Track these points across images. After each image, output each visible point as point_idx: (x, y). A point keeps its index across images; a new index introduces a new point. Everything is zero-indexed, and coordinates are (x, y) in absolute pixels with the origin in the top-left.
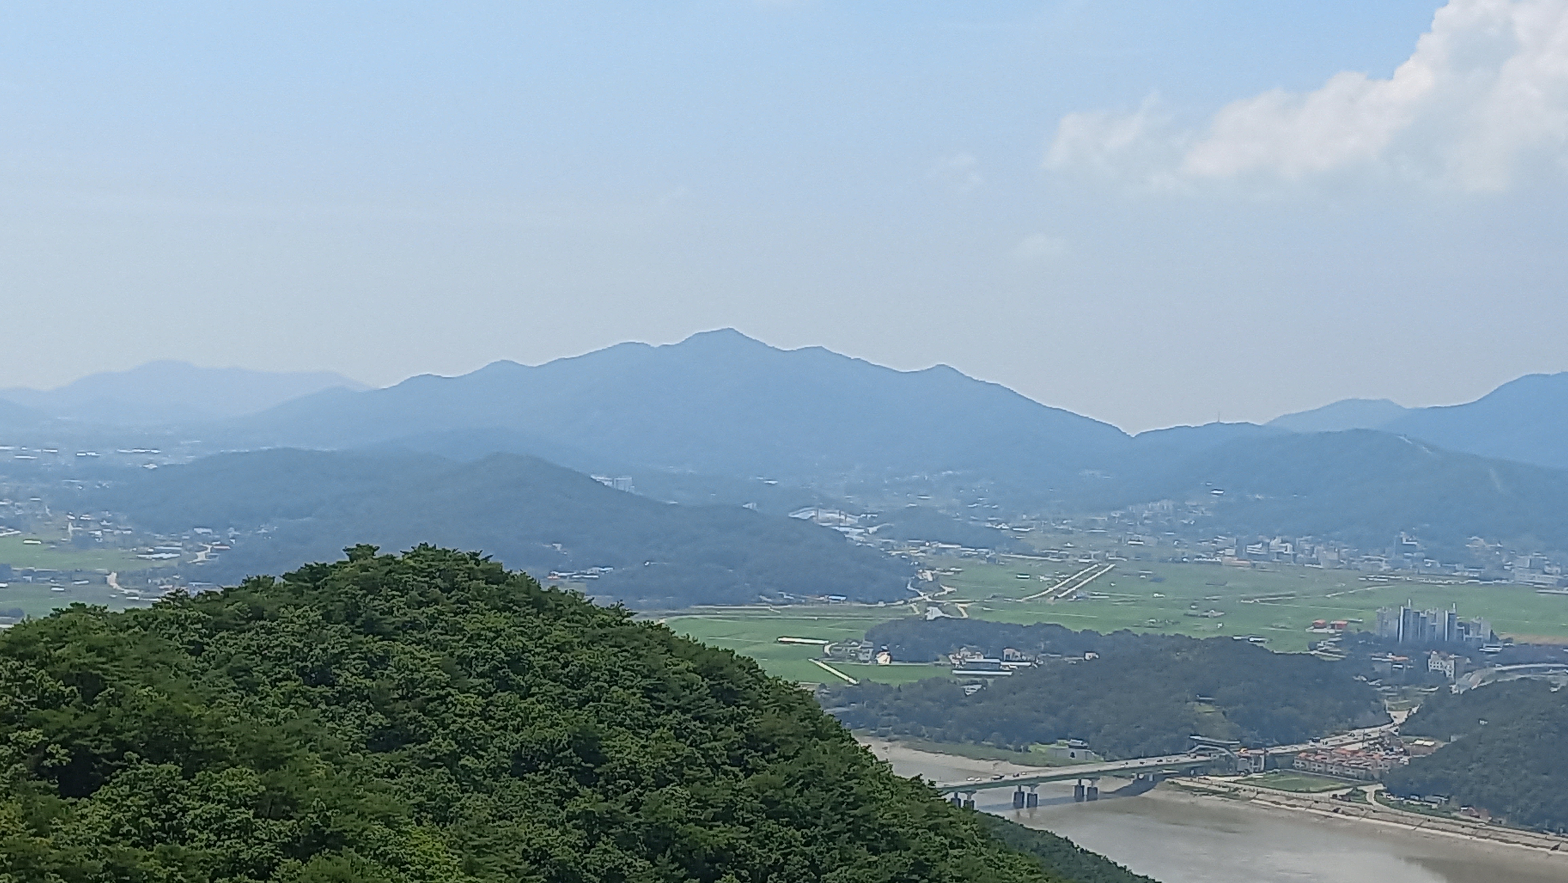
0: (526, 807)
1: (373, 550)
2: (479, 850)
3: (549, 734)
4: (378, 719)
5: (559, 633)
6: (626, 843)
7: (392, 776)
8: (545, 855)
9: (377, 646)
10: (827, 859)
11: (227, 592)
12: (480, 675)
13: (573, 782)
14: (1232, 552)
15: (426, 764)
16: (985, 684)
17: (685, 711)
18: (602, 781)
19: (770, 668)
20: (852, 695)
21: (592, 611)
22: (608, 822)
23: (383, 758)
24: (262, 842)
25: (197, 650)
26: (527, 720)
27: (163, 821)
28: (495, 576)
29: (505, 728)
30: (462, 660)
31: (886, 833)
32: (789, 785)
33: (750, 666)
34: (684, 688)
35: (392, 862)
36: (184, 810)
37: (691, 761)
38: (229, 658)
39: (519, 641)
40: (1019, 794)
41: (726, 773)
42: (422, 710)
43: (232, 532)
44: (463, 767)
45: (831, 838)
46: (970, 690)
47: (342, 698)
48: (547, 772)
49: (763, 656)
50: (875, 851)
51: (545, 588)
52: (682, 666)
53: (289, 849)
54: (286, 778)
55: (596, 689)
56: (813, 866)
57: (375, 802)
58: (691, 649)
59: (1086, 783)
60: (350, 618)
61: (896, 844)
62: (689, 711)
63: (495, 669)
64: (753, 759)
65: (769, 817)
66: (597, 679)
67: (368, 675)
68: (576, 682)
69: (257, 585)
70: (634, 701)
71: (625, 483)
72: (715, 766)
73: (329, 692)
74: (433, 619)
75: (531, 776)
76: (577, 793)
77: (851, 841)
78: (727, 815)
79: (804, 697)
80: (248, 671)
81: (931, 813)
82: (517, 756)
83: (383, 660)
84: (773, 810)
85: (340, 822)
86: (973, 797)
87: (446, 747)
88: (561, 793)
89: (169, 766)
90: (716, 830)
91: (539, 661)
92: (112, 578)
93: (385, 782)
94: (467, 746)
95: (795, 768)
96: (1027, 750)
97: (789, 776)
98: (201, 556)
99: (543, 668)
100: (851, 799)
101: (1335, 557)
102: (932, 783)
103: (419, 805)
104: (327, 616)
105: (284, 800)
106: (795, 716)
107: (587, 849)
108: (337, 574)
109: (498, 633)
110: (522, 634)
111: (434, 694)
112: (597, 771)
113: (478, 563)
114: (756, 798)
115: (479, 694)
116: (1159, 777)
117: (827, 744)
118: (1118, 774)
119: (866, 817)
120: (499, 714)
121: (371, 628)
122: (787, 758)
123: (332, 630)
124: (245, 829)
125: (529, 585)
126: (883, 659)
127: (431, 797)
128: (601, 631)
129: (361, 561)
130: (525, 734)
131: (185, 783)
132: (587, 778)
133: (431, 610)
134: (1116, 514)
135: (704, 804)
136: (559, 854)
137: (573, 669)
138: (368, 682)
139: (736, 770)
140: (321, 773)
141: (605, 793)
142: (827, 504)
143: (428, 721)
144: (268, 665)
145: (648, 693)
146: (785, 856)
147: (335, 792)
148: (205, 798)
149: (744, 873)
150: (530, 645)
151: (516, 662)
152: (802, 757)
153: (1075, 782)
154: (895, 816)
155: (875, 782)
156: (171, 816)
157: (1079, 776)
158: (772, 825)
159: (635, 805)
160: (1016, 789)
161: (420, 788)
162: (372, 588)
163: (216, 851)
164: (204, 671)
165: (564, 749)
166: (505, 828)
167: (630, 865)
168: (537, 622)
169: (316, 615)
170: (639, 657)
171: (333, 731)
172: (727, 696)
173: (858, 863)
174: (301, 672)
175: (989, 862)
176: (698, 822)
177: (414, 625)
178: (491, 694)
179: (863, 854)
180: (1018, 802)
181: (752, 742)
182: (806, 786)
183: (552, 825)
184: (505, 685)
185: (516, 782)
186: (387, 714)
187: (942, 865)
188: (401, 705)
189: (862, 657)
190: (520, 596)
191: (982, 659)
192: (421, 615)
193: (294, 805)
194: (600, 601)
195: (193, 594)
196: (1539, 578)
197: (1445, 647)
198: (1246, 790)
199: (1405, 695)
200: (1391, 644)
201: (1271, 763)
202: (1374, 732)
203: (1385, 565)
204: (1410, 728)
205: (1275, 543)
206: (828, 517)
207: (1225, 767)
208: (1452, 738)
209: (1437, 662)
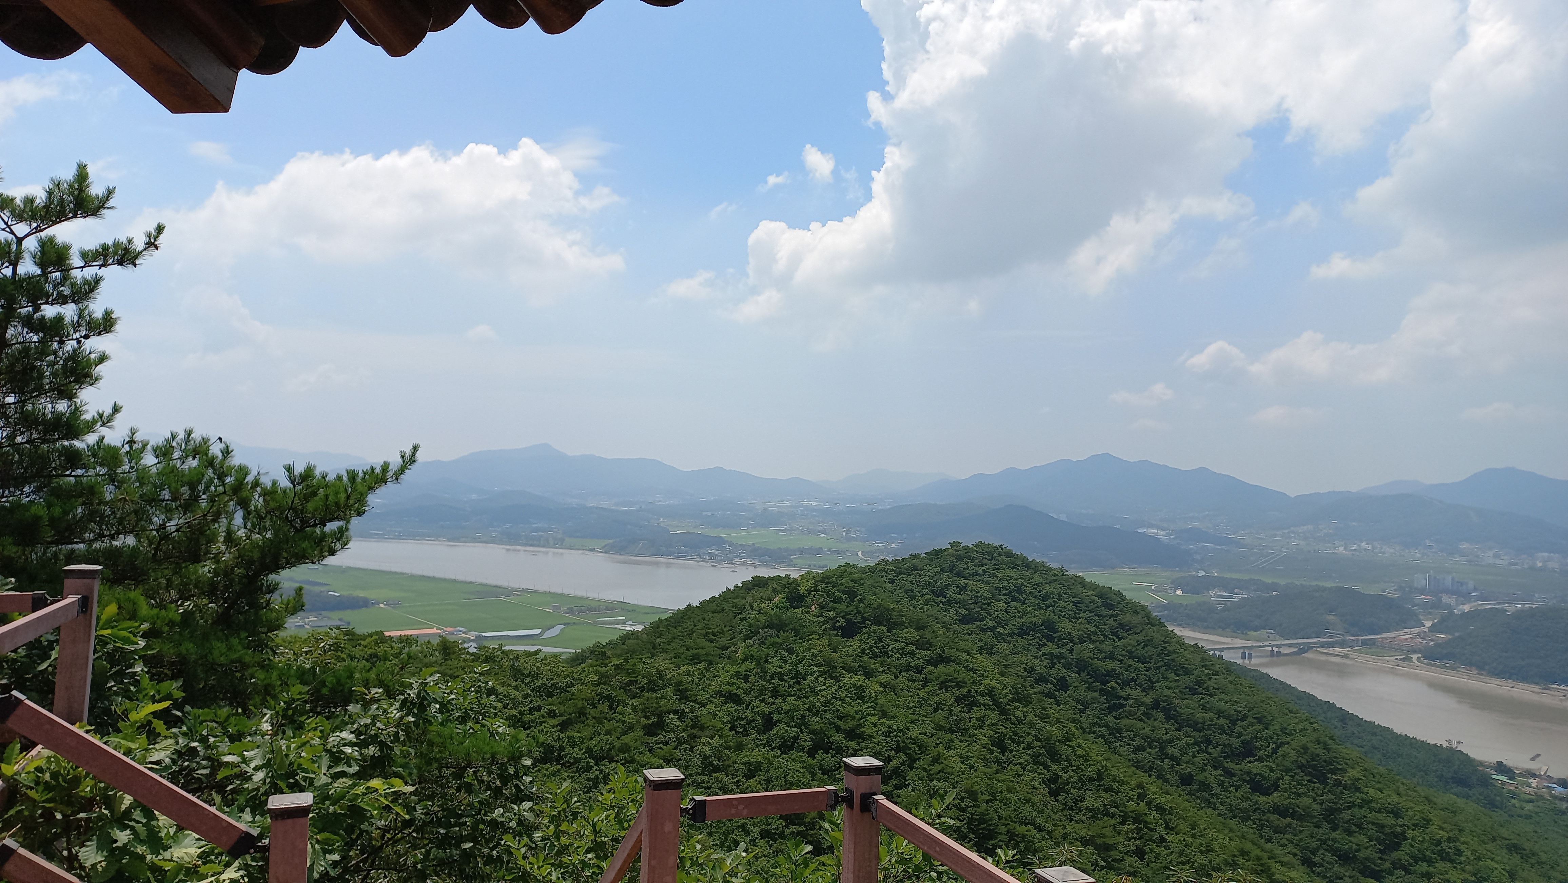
0: (1025, 649)
1: (960, 543)
2: (1005, 666)
3: (1034, 620)
4: (963, 611)
5: (1037, 578)
6: (1067, 666)
7: (969, 635)
8: (1033, 670)
9: (962, 582)
10: (1156, 678)
11: (903, 559)
12: (1004, 595)
13: (1044, 640)
14: (1342, 548)
15: (983, 630)
16: (1226, 604)
17: (1091, 612)
18: (1056, 640)
19: (1128, 595)
20: (1165, 607)
21: (1051, 570)
22: (1059, 657)
23: (965, 627)
24: (919, 659)
25: (892, 582)
26: (1024, 614)
27: (881, 649)
28: (1010, 554)
29: (1015, 617)
30: (996, 588)
31: (1183, 668)
32: (1138, 645)
33: (1119, 594)
34: (1090, 602)
35: (971, 670)
36: (889, 645)
37: (1094, 633)
38: (904, 585)
39: (1020, 581)
40: (1244, 654)
41: (1110, 639)
42: (981, 608)
43: (905, 535)
44: (998, 632)
45: (1158, 668)
46: (1220, 607)
47: (949, 602)
48: (1033, 635)
49: (1125, 590)
50: (1178, 675)
51: (1030, 560)
52: (1090, 593)
53: (929, 662)
54: (928, 634)
55: (1054, 601)
56: (1150, 680)
57: (963, 645)
58: (1093, 586)
59: (1274, 649)
60: (951, 571)
61: (1187, 672)
62: (1093, 612)
63: (1010, 592)
64: (1121, 633)
65: (1129, 658)
66: (1053, 598)
67: (959, 593)
68: (1044, 599)
69: (915, 556)
70: (1070, 607)
71: (1063, 517)
72: (1105, 636)
73: (944, 600)
74: (985, 572)
75: (1027, 637)
76: (1046, 645)
77: (1166, 670)
78: (1111, 657)
79: (1144, 608)
80: (912, 591)
81: (1203, 660)
82: (1020, 628)
83: (965, 587)
84: (1131, 655)
85: (949, 652)
86: (1222, 653)
87: (991, 624)
88: (1039, 644)
89: (883, 627)
90: (1106, 663)
91: (1029, 589)
92: (860, 553)
93: (967, 637)
94: (999, 624)
95: (1141, 637)
96: (1247, 634)
97: (1138, 641)
98: (893, 545)
99: (1030, 593)
100: (1166, 652)
101: (1392, 551)
102: (1203, 647)
103: (981, 647)
104: (942, 570)
105: (927, 643)
106: (1140, 616)
107: (1051, 668)
108: (946, 553)
109: (1011, 578)
110: (1021, 578)
111: (985, 602)
112: (1055, 635)
113: (1002, 548)
114: (1123, 650)
115: (1004, 602)
116: (1309, 648)
117: (1155, 628)
118: (1290, 645)
119: (1173, 660)
120: (1013, 611)
121: (959, 575)
122: (1137, 634)
123: (944, 576)
124: (912, 654)
125: (1024, 559)
126: (1179, 592)
127: (986, 644)
128: (1054, 578)
129: (956, 548)
130: (1023, 620)
131: (889, 634)
132: (1050, 639)
133: (983, 568)
134: (1286, 531)
135: (1101, 652)
136: (1039, 670)
137: (1043, 593)
138: (959, 596)
139: (1114, 637)
140: (941, 632)
141: (1058, 645)
142: (1152, 526)
143: (984, 613)
144: (919, 589)
145: (1075, 604)
146: (1137, 675)
147: (947, 640)
148: (896, 641)
149: (1120, 682)
150: (1025, 583)
151: (1019, 590)
152: (1143, 633)
153: (1270, 649)
154: (1186, 660)
155: (1177, 645)
156: (884, 647)
157: (1272, 646)
158: (1131, 662)
159: (1071, 651)
160: (1242, 651)
161: (980, 640)
162: (960, 558)
163: (901, 662)
164: (895, 590)
165: (1040, 626)
166: (1016, 658)
167: (1069, 676)
168: (1028, 574)
169: (938, 569)
170: (1071, 589)
171: (945, 616)
172: (1110, 607)
173: (1170, 680)
174: (933, 592)
175: (1231, 682)
176: (1098, 659)
177: (977, 574)
178: (1009, 603)
179: (1173, 676)
180: (1244, 657)
181: (1121, 626)
182: (1146, 645)
183: (1036, 657)
184: (1014, 599)
185: (1020, 639)
186: (966, 609)
187: (1209, 683)
188: (972, 606)
189: (1169, 591)
190: (1020, 563)
191: (1224, 594)
192: (980, 570)
193: (931, 645)
194: (1054, 565)
195: (890, 560)
196: (1498, 561)
197: (1447, 592)
198: (1353, 655)
199: (1430, 613)
200: (1422, 591)
201: (1365, 643)
202: (1416, 630)
203: (1418, 555)
204: (1434, 629)
205: (1363, 544)
206: (1152, 531)
207: (1342, 644)
208: (1457, 634)
209: (1445, 599)
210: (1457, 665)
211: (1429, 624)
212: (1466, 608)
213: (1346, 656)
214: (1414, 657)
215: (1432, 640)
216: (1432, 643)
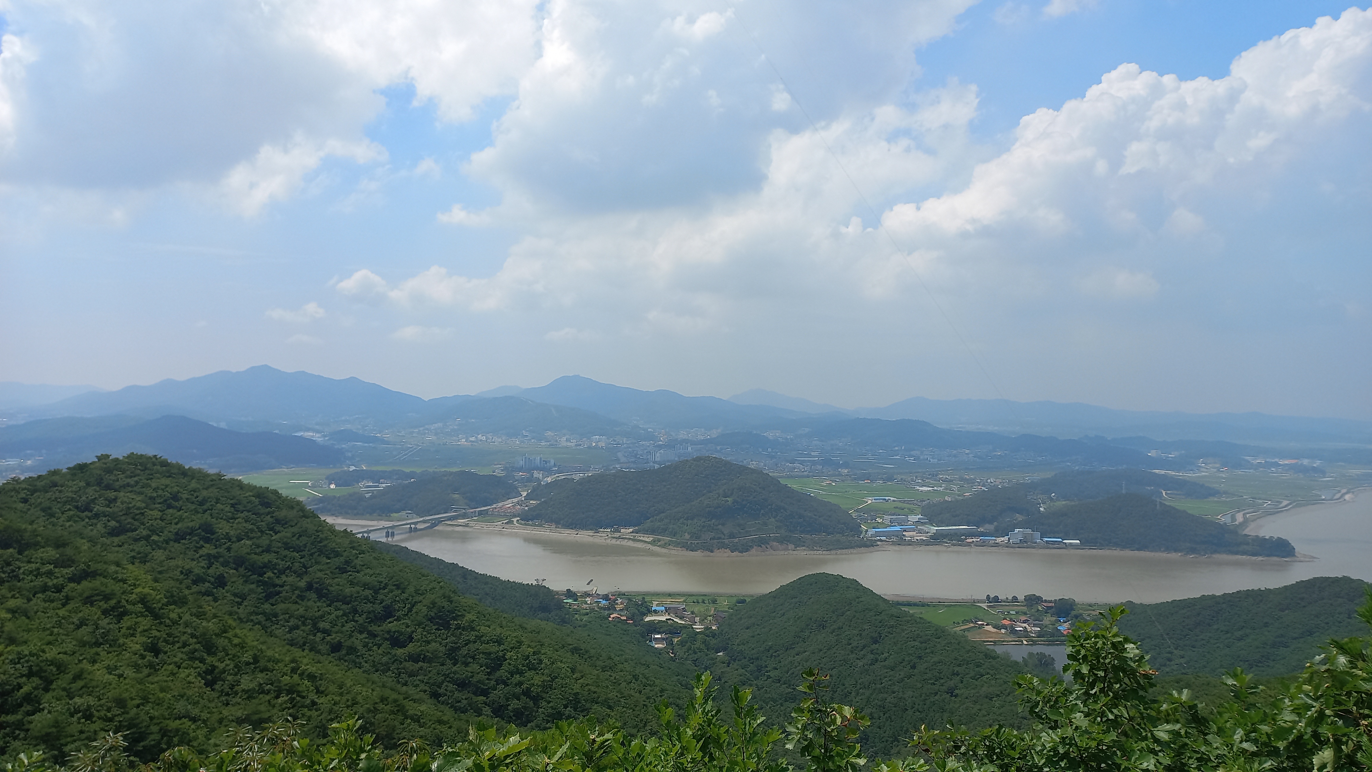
0: (181, 553)
1: (108, 456)
2: (160, 572)
3: (191, 524)
4: (113, 523)
5: (193, 485)
6: (225, 564)
7: (120, 546)
8: (191, 572)
9: (112, 494)
10: (310, 563)
11: (39, 477)
12: (159, 503)
13: (201, 543)
14: (464, 440)
15: (136, 540)
16: (373, 493)
17: (249, 511)
18: (214, 541)
19: (284, 492)
20: (320, 501)
21: (208, 475)
22: (216, 557)
23: (116, 540)
24: (58, 577)
25: (25, 501)
26: (181, 519)
27: (9, 573)
28: (164, 464)
29: (171, 523)
30: (151, 498)
31: (334, 551)
32: (293, 536)
33: (275, 492)
34: (248, 503)
35: (120, 581)
36: (19, 568)
37: (252, 531)
38: (41, 503)
39: (176, 489)
40: (387, 533)
41: (267, 534)
42: (133, 518)
43: (44, 451)
44: (153, 540)
45: (312, 555)
46: (367, 496)
47: (97, 516)
48: (190, 539)
49: (282, 488)
50: (329, 558)
51: (187, 467)
52: (247, 494)
53: (71, 580)
54: (69, 551)
55: (211, 505)
56: (304, 566)
57: (111, 557)
58: (251, 488)
59: (412, 526)
60: (99, 484)
61: (337, 555)
62: (250, 511)
63: (166, 501)
64: (278, 528)
65: (285, 549)
66: (211, 502)
67: (108, 506)
68: (201, 504)
69: (55, 473)
70: (227, 509)
71: (223, 425)
72: (262, 532)
73: (89, 514)
74: (137, 482)
75: (183, 541)
76: (203, 547)
77: (319, 555)
78: (268, 550)
79: (299, 503)
80: (50, 508)
81: (351, 542)
82: (177, 534)
83: (115, 500)
84: (287, 546)
85: (95, 567)
86: (370, 535)
87: (145, 533)
88: (196, 547)
89: (11, 550)
90: (263, 556)
91: (185, 496)
93: (117, 549)
94: (154, 532)
95: (295, 530)
96: (390, 516)
97: (293, 533)
98: (29, 462)
99: (187, 499)
100: (319, 540)
101: (500, 440)
102: (351, 531)
103: (133, 557)
104: (88, 484)
105: (68, 560)
106: (295, 511)
107: (208, 568)
108: (92, 466)
109: (167, 486)
110: (177, 486)
111: (138, 512)
112: (212, 537)
113: (157, 459)
114: (279, 542)
115: (159, 511)
116: (439, 521)
117: (309, 520)
118: (424, 522)
119: (325, 546)
120: (169, 517)
121: (108, 487)
122: (292, 526)
123: (90, 491)
124: (50, 574)
125: (180, 467)
126: (333, 486)
127: (139, 553)
128: (212, 483)
129: (103, 461)
130: (179, 526)
131: (20, 556)
132: (207, 540)
133: (136, 479)
134: (421, 429)
135: (258, 547)
136: (196, 571)
137: (200, 499)
138: (108, 509)
139: (271, 532)
140: (86, 547)
141: (215, 546)
142: (308, 430)
143: (136, 523)
144: (59, 505)
145: (233, 506)
146: (292, 563)
147: (92, 554)
148: (29, 562)
149: (276, 571)
150: (181, 490)
151: (175, 497)
152: (299, 525)
153: (409, 526)
154: (337, 544)
155: (329, 533)
156: (13, 571)
157: (410, 524)
158: (286, 552)
159: (229, 549)
160: (386, 530)
161: (132, 550)
162: (109, 471)
163: (36, 583)
164: (29, 509)
165: (197, 530)
166: (172, 563)
167: (227, 573)
168: (184, 481)
169: (82, 484)
170: (228, 492)
171: (92, 530)
172: (267, 505)
173: (322, 563)
174: (77, 507)
175: (375, 558)
176: (255, 554)
177: (128, 485)
178: (164, 511)
179: (325, 560)
180: (387, 536)
181: (278, 521)
182: (300, 536)
183: (193, 560)
184: (170, 507)
185: (176, 545)
186: (117, 522)
187: (356, 561)
188: (123, 518)
189: (324, 486)
190: (176, 471)
191: (372, 484)
192: (132, 481)
193: (73, 561)
194: (212, 471)
195: (23, 478)
196: (569, 444)
197: (539, 469)
198: (472, 524)
199: (526, 486)
200: (521, 469)
201: (480, 513)
202: (515, 500)
203: (518, 442)
204: (528, 497)
205: (480, 436)
206: (308, 434)
207: (464, 516)
208: (542, 500)
209: (536, 474)
210: (543, 522)
211: (524, 494)
212: (549, 480)
213: (466, 525)
214: (515, 520)
215: (526, 506)
216: (527, 508)
